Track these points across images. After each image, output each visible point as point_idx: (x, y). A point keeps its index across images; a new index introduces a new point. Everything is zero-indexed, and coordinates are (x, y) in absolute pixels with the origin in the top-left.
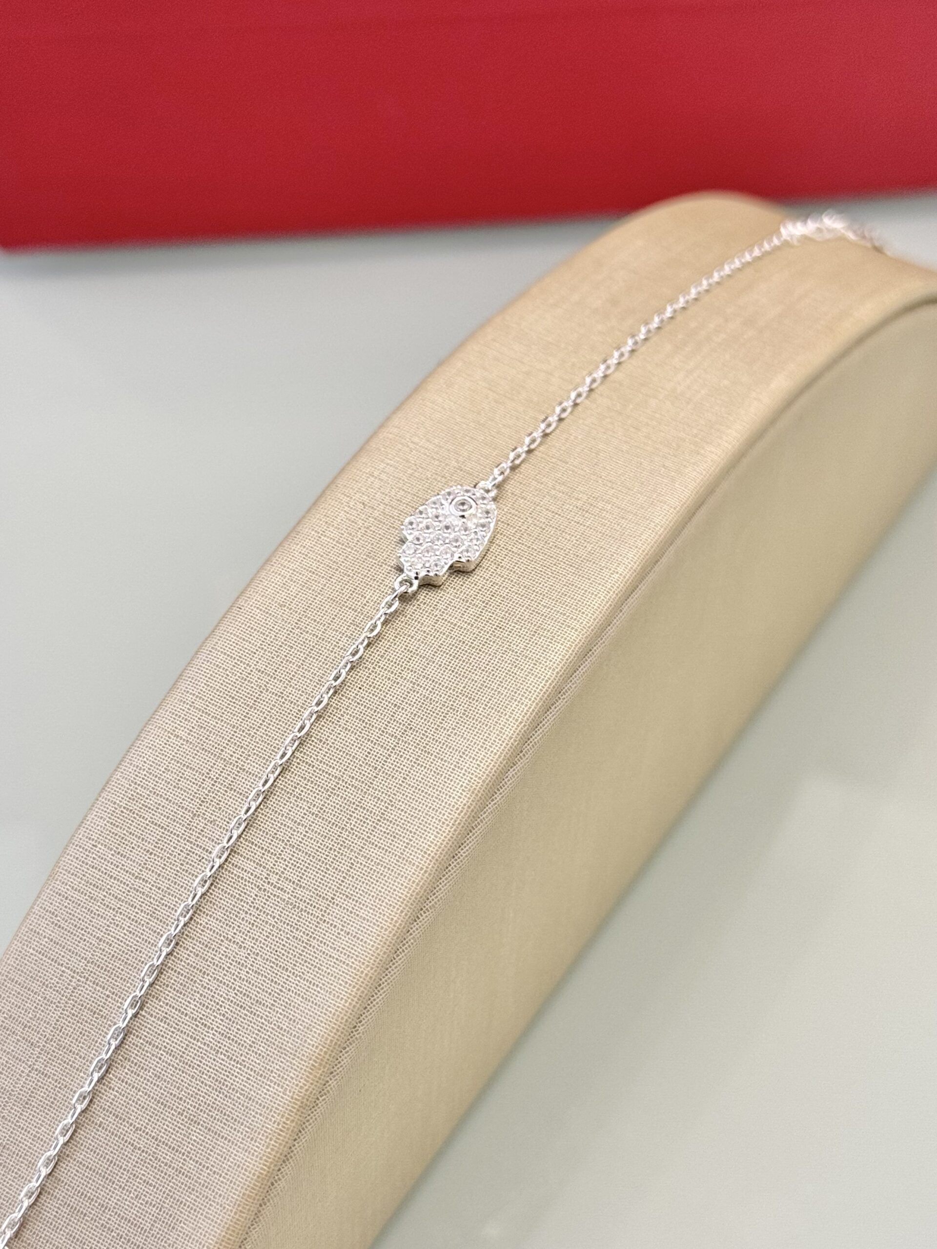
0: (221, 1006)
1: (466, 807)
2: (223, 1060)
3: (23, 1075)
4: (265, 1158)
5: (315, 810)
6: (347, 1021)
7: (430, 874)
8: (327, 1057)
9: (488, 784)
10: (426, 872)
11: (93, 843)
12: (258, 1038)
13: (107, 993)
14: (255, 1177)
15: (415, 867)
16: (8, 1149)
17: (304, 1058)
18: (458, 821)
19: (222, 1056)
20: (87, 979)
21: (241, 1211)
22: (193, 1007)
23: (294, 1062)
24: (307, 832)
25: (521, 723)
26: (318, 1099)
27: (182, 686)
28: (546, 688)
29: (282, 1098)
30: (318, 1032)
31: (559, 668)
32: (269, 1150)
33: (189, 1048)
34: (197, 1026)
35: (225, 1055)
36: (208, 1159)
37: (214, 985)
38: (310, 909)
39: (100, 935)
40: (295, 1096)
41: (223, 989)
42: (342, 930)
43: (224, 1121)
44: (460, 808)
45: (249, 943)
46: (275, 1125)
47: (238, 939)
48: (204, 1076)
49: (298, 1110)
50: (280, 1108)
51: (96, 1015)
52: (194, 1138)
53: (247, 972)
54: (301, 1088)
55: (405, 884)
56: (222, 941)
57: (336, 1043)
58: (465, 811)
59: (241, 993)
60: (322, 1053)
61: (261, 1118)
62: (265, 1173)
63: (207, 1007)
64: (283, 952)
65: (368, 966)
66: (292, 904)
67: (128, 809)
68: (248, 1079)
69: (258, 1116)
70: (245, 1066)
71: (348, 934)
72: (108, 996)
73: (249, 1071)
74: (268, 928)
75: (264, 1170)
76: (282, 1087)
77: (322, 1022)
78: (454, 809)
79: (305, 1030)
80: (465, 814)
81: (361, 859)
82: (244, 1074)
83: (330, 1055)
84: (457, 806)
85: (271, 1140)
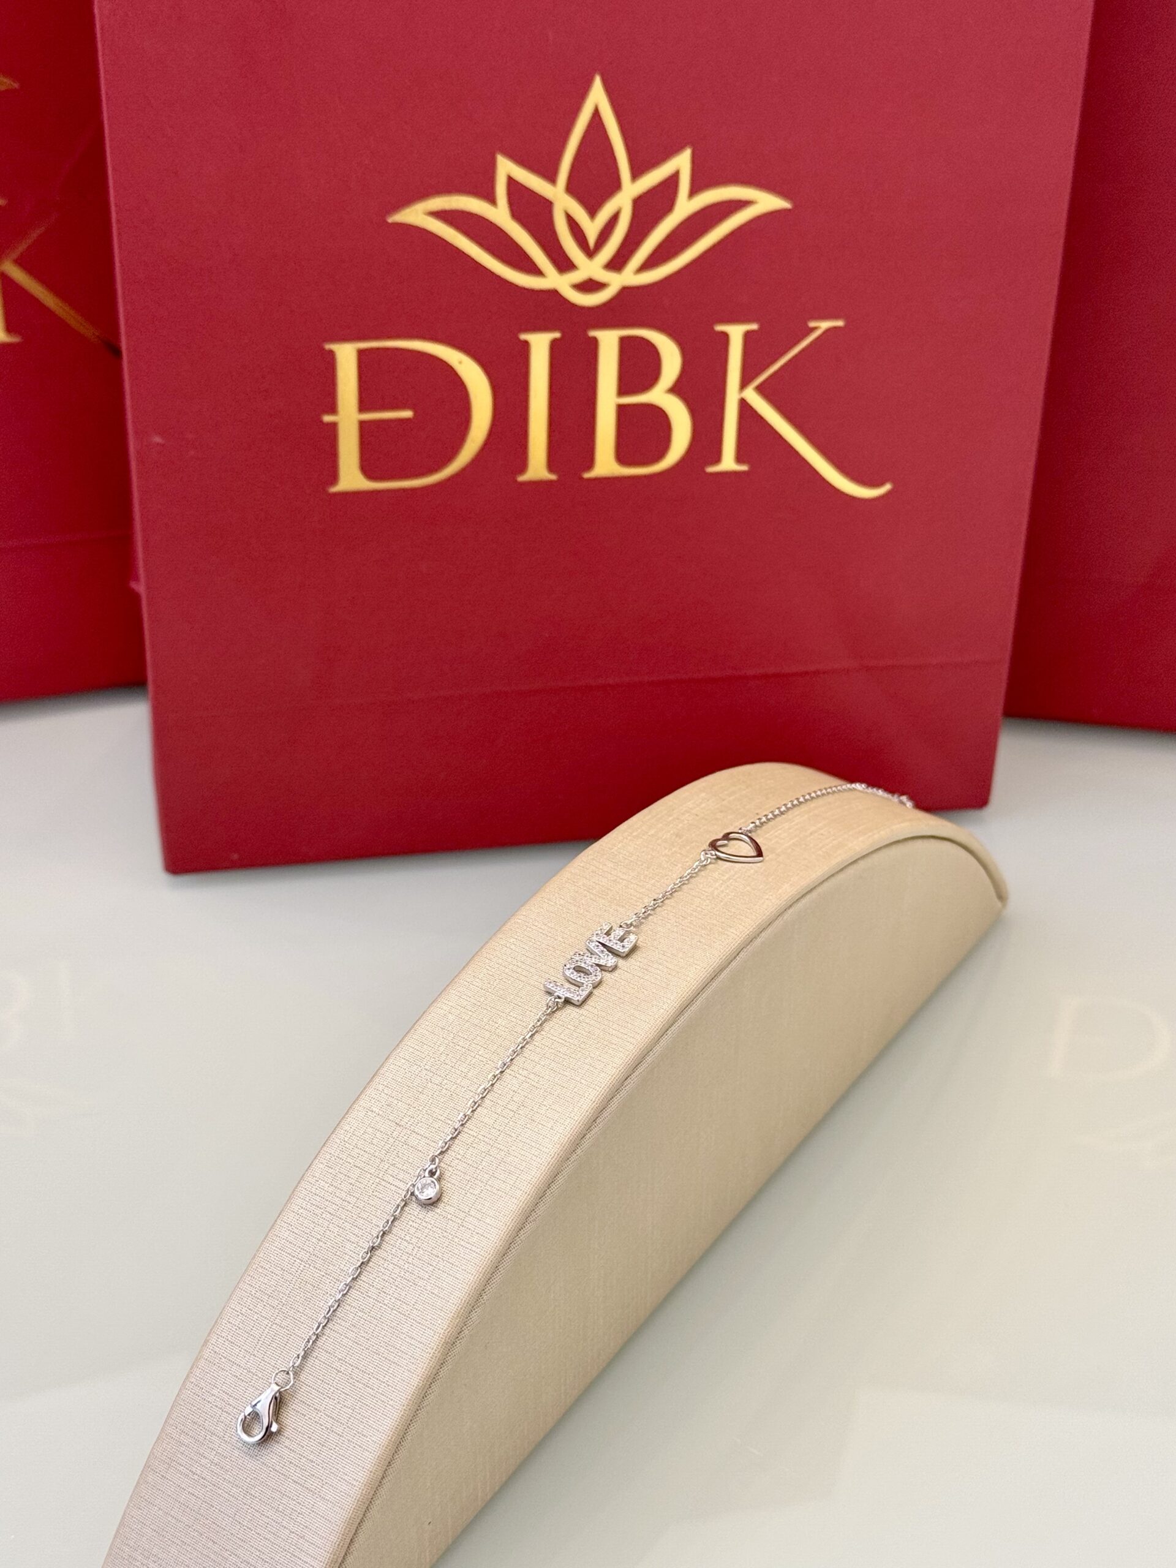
0: (395, 1280)
1: (556, 1155)
2: (396, 1314)
3: (267, 1327)
4: (421, 1375)
5: (459, 1157)
6: (475, 1288)
7: (531, 1197)
8: (462, 1311)
9: (571, 1140)
10: (529, 1195)
11: (317, 1179)
12: (419, 1300)
13: (323, 1274)
14: (414, 1388)
15: (522, 1192)
16: (256, 1375)
17: (448, 1312)
18: (551, 1163)
19: (395, 1312)
20: (310, 1265)
21: (404, 1410)
22: (377, 1281)
23: (441, 1314)
24: (454, 1170)
25: (594, 1102)
26: (456, 1342)
27: (377, 1079)
28: (612, 1080)
29: (433, 1337)
30: (457, 1295)
31: (621, 1068)
32: (423, 1370)
33: (374, 1307)
34: (380, 1293)
35: (397, 1311)
36: (384, 1377)
37: (391, 1267)
38: (454, 1218)
39: (319, 1237)
40: (441, 1336)
41: (397, 1270)
42: (474, 1231)
43: (395, 1352)
44: (553, 1155)
45: (414, 1240)
46: (428, 1354)
47: (407, 1238)
48: (383, 1325)
49: (443, 1345)
50: (431, 1343)
51: (315, 1288)
52: (376, 1364)
53: (413, 1259)
54: (445, 1330)
55: (515, 1202)
56: (397, 1240)
57: (468, 1303)
58: (555, 1157)
59: (408, 1271)
60: (459, 1309)
61: (419, 1350)
62: (421, 1385)
63: (387, 1281)
64: (436, 1245)
65: (489, 1254)
66: (442, 1215)
67: (339, 1158)
68: (411, 1325)
69: (417, 1349)
70: (409, 1318)
71: (478, 1233)
72: (323, 1276)
73: (412, 1321)
74: (427, 1231)
75: (420, 1383)
76: (433, 1330)
77: (459, 1289)
78: (549, 1156)
79: (449, 1294)
80: (556, 1159)
81: (488, 1187)
82: (409, 1322)
83: (464, 1310)
84: (550, 1154)
85: (425, 1363)
